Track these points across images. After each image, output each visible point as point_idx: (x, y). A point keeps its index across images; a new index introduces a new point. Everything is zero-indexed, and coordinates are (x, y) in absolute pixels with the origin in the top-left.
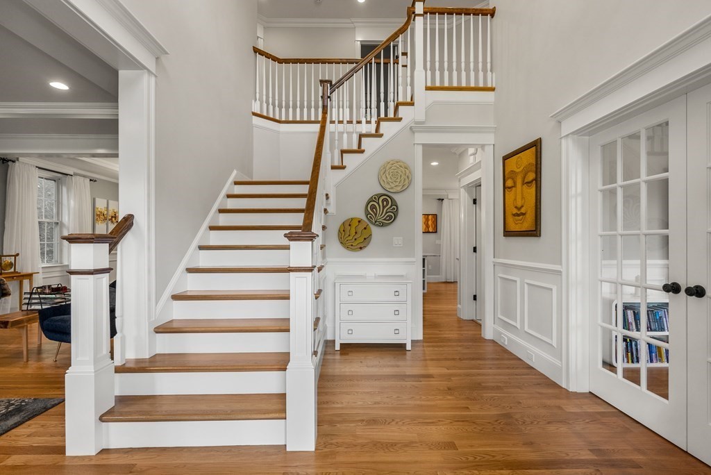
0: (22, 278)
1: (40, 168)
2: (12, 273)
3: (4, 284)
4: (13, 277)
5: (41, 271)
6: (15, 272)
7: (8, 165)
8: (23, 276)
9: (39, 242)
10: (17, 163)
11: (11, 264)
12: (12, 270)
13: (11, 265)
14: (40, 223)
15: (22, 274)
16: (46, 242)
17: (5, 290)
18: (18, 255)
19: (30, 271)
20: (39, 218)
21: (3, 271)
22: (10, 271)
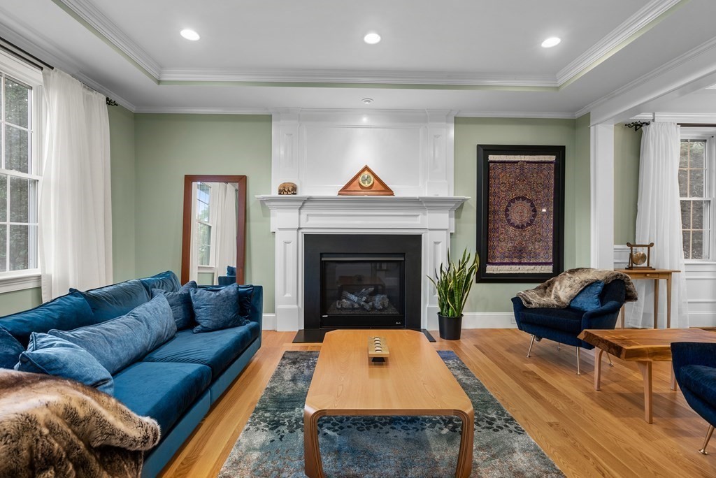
0: (657, 276)
1: (683, 125)
2: (644, 268)
3: (629, 284)
4: (646, 274)
5: (683, 269)
6: (648, 267)
7: (642, 131)
8: (658, 273)
9: (681, 230)
10: (652, 125)
11: (644, 256)
12: (645, 264)
13: (643, 258)
14: (682, 203)
15: (656, 271)
16: (691, 230)
17: (630, 291)
18: (652, 245)
19: (667, 268)
20: (681, 195)
21: (634, 265)
22: (642, 265)
